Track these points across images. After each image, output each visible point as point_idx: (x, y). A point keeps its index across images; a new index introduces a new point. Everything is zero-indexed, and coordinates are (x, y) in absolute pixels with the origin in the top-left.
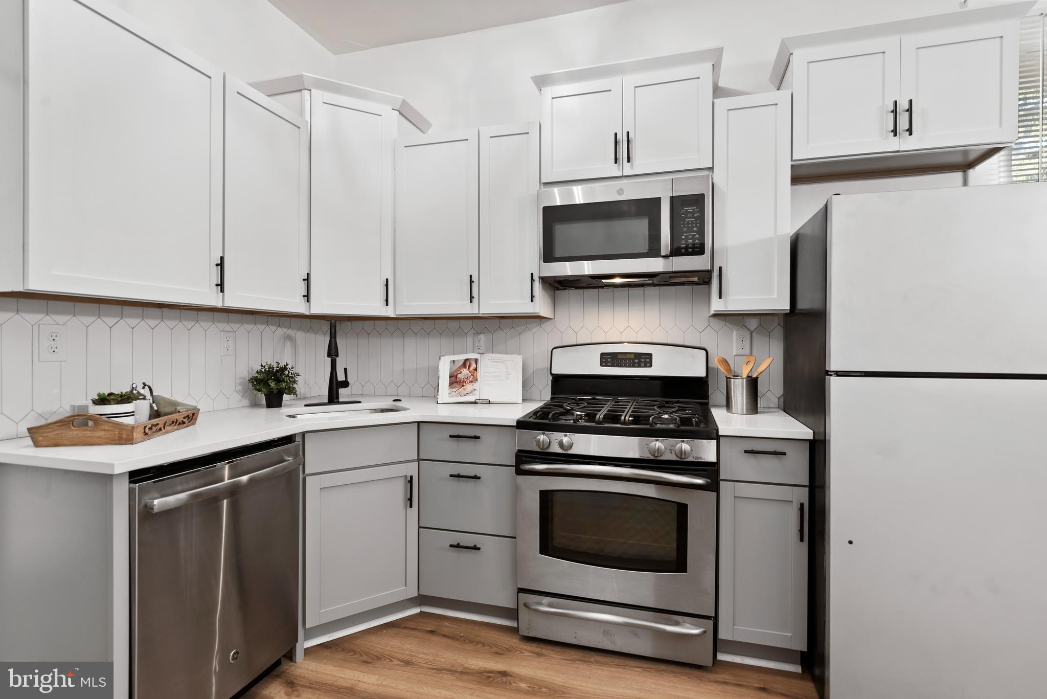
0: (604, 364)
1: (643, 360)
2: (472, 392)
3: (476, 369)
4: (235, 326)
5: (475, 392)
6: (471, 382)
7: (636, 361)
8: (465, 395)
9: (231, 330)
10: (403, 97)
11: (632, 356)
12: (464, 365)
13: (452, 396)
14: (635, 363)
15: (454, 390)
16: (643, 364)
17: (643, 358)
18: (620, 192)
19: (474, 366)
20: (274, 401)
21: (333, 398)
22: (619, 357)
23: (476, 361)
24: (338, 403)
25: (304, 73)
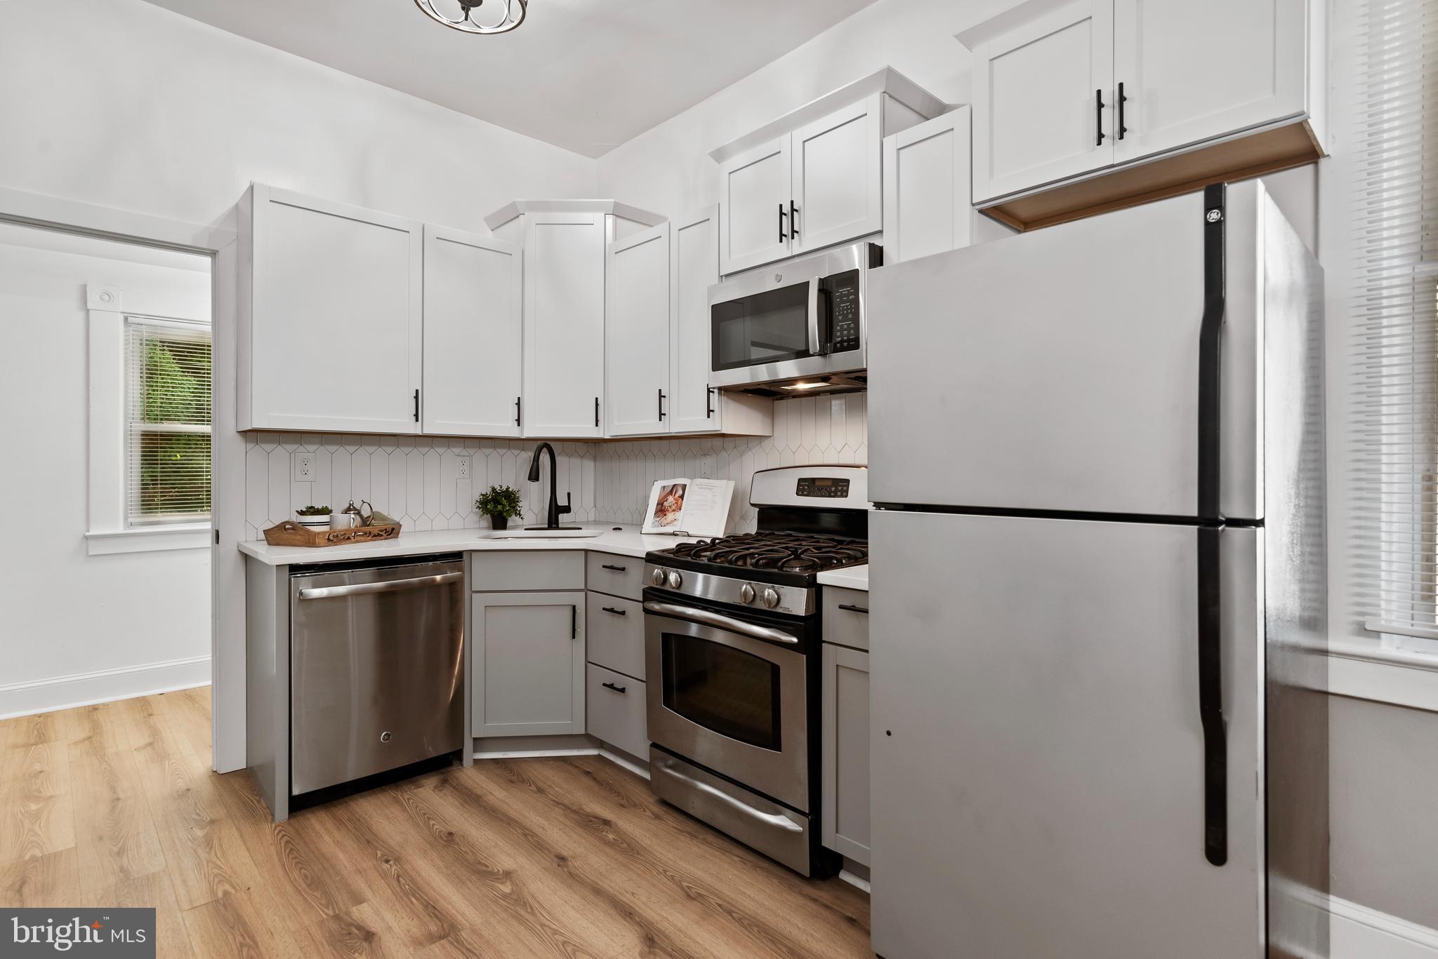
0: (800, 493)
1: (840, 488)
2: (672, 521)
3: (682, 497)
4: (471, 451)
5: (675, 523)
6: (674, 511)
7: (833, 489)
8: (665, 526)
9: (468, 454)
10: (613, 200)
11: (830, 483)
12: (671, 492)
13: (655, 527)
14: (832, 492)
15: (658, 519)
16: (839, 493)
17: (840, 486)
18: (779, 279)
19: (680, 492)
20: (499, 522)
21: (553, 523)
22: (817, 483)
23: (684, 487)
24: (557, 528)
25: (516, 200)
